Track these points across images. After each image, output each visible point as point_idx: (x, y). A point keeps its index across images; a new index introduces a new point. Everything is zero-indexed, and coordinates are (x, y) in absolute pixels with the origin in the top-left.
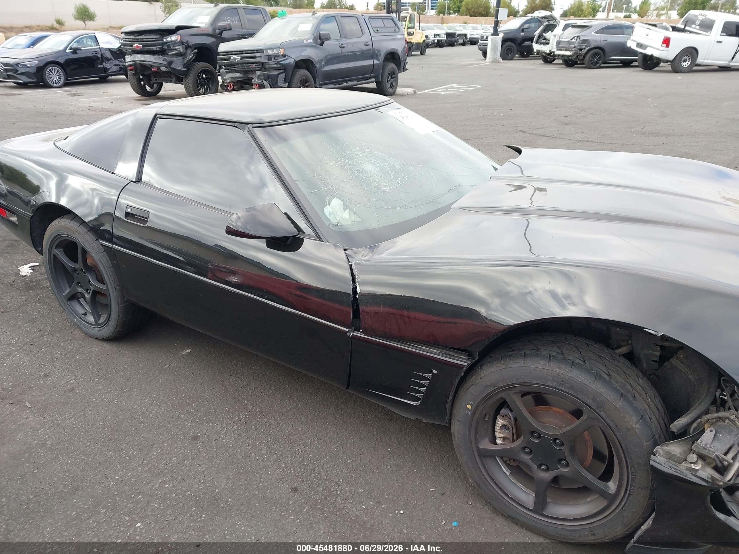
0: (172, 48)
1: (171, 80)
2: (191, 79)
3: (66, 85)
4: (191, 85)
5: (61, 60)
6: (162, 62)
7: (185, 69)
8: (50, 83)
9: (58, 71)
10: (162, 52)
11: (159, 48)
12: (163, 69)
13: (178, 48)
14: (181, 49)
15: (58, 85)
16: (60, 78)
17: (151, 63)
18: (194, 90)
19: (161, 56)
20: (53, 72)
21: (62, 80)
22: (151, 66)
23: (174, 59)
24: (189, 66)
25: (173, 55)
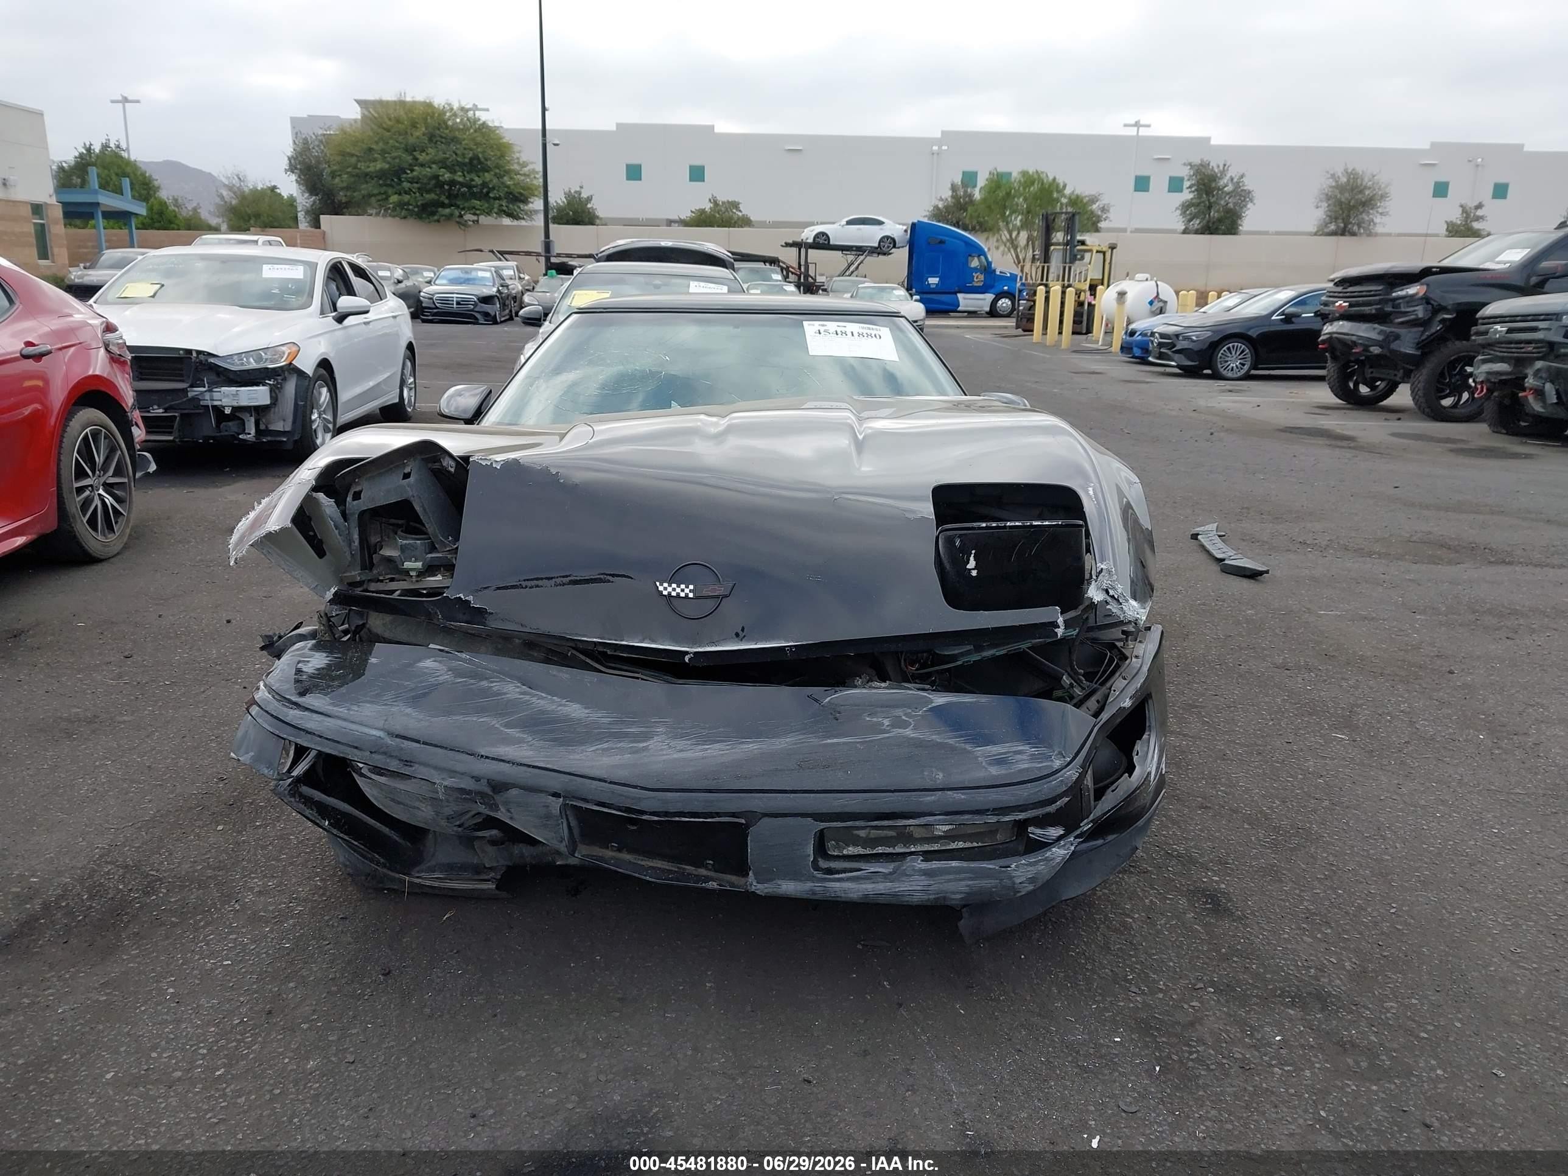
0: (1403, 310)
1: (1396, 372)
2: (1423, 375)
3: (1248, 377)
4: (1421, 385)
5: (1253, 333)
6: (1374, 335)
7: (1418, 353)
8: (1222, 370)
9: (1243, 351)
10: (1380, 318)
11: (1376, 309)
12: (1375, 350)
13: (1415, 311)
14: (1420, 312)
15: (1235, 376)
16: (1243, 365)
17: (1354, 338)
18: (1425, 395)
19: (1376, 326)
20: (1233, 353)
21: (1246, 367)
22: (1354, 343)
23: (1402, 331)
24: (1426, 347)
25: (1402, 323)
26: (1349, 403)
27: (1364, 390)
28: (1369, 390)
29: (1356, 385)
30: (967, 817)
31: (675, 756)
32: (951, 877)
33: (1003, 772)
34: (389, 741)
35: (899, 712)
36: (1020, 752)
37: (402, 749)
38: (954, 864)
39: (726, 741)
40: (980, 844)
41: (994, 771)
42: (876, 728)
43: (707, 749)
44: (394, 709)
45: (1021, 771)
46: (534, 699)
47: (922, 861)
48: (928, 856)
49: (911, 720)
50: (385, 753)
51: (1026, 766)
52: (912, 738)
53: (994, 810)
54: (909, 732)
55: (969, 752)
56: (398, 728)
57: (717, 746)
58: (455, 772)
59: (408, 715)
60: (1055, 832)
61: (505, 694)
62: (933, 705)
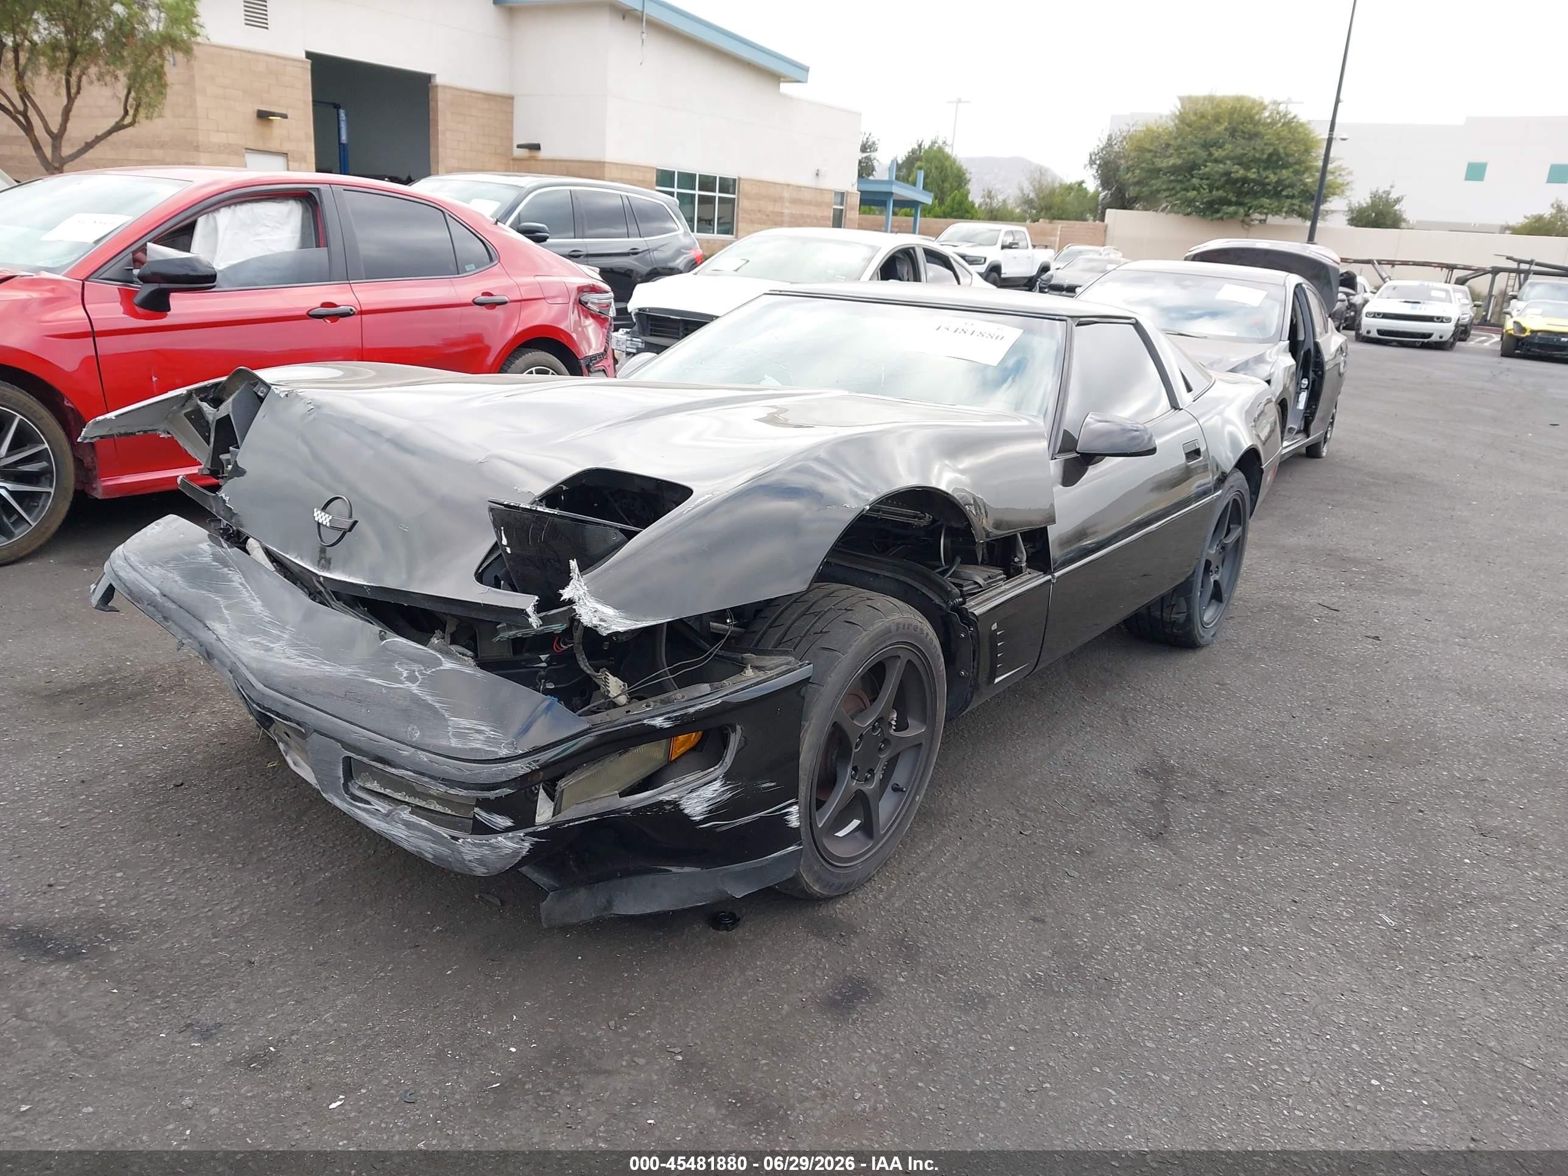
30: (426, 779)
31: (284, 661)
33: (460, 746)
34: (159, 599)
35: (415, 667)
36: (479, 732)
37: (164, 607)
38: (424, 823)
39: (315, 659)
40: (453, 813)
41: (454, 743)
42: (396, 677)
43: (301, 662)
44: (170, 575)
45: (472, 749)
46: (244, 591)
47: (410, 813)
49: (420, 677)
50: (154, 606)
51: (478, 746)
52: (415, 694)
53: (443, 779)
54: (414, 688)
55: (446, 720)
56: (167, 591)
57: (309, 661)
59: (176, 581)
60: (503, 822)
61: (233, 581)
62: (441, 668)
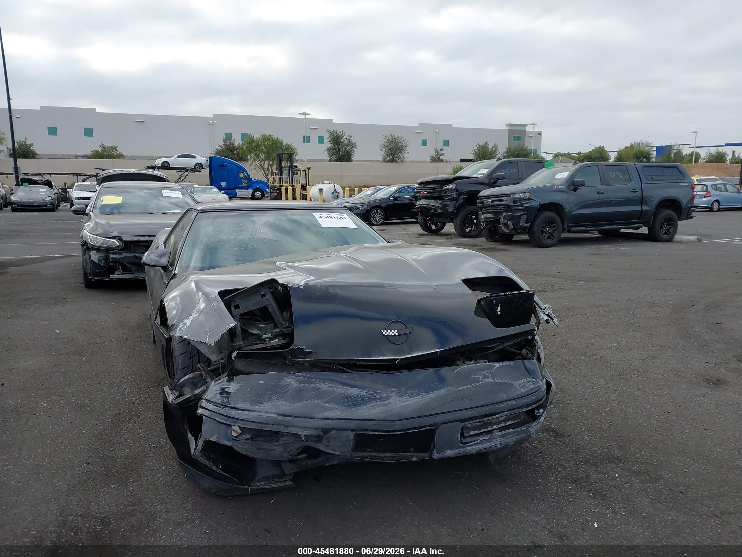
0: (448, 194)
1: (447, 220)
2: (458, 220)
3: (383, 224)
4: (458, 224)
5: (384, 205)
6: (438, 205)
7: (456, 211)
8: (373, 221)
9: (380, 213)
10: (440, 198)
11: (438, 194)
12: (439, 211)
13: (452, 194)
14: (455, 195)
15: (378, 223)
16: (381, 219)
17: (430, 206)
18: (460, 228)
19: (438, 201)
20: (377, 214)
21: (382, 220)
22: (431, 208)
23: (448, 203)
24: (459, 208)
25: (448, 199)
26: (428, 233)
27: (433, 227)
28: (435, 227)
29: (430, 225)
30: (516, 410)
31: (402, 404)
32: (511, 436)
33: (526, 390)
34: (279, 418)
35: (484, 372)
36: (529, 382)
37: (285, 421)
38: (511, 430)
39: (420, 395)
40: (517, 421)
41: (523, 390)
42: (477, 380)
43: (414, 400)
44: (278, 403)
45: (531, 389)
46: (335, 389)
47: (499, 432)
48: (501, 429)
49: (489, 375)
50: (278, 424)
51: (532, 386)
52: (492, 382)
53: (525, 406)
54: (490, 380)
55: (512, 384)
56: (281, 411)
57: (417, 397)
58: (308, 428)
59: (284, 404)
60: (541, 411)
61: (322, 388)
62: (496, 367)
